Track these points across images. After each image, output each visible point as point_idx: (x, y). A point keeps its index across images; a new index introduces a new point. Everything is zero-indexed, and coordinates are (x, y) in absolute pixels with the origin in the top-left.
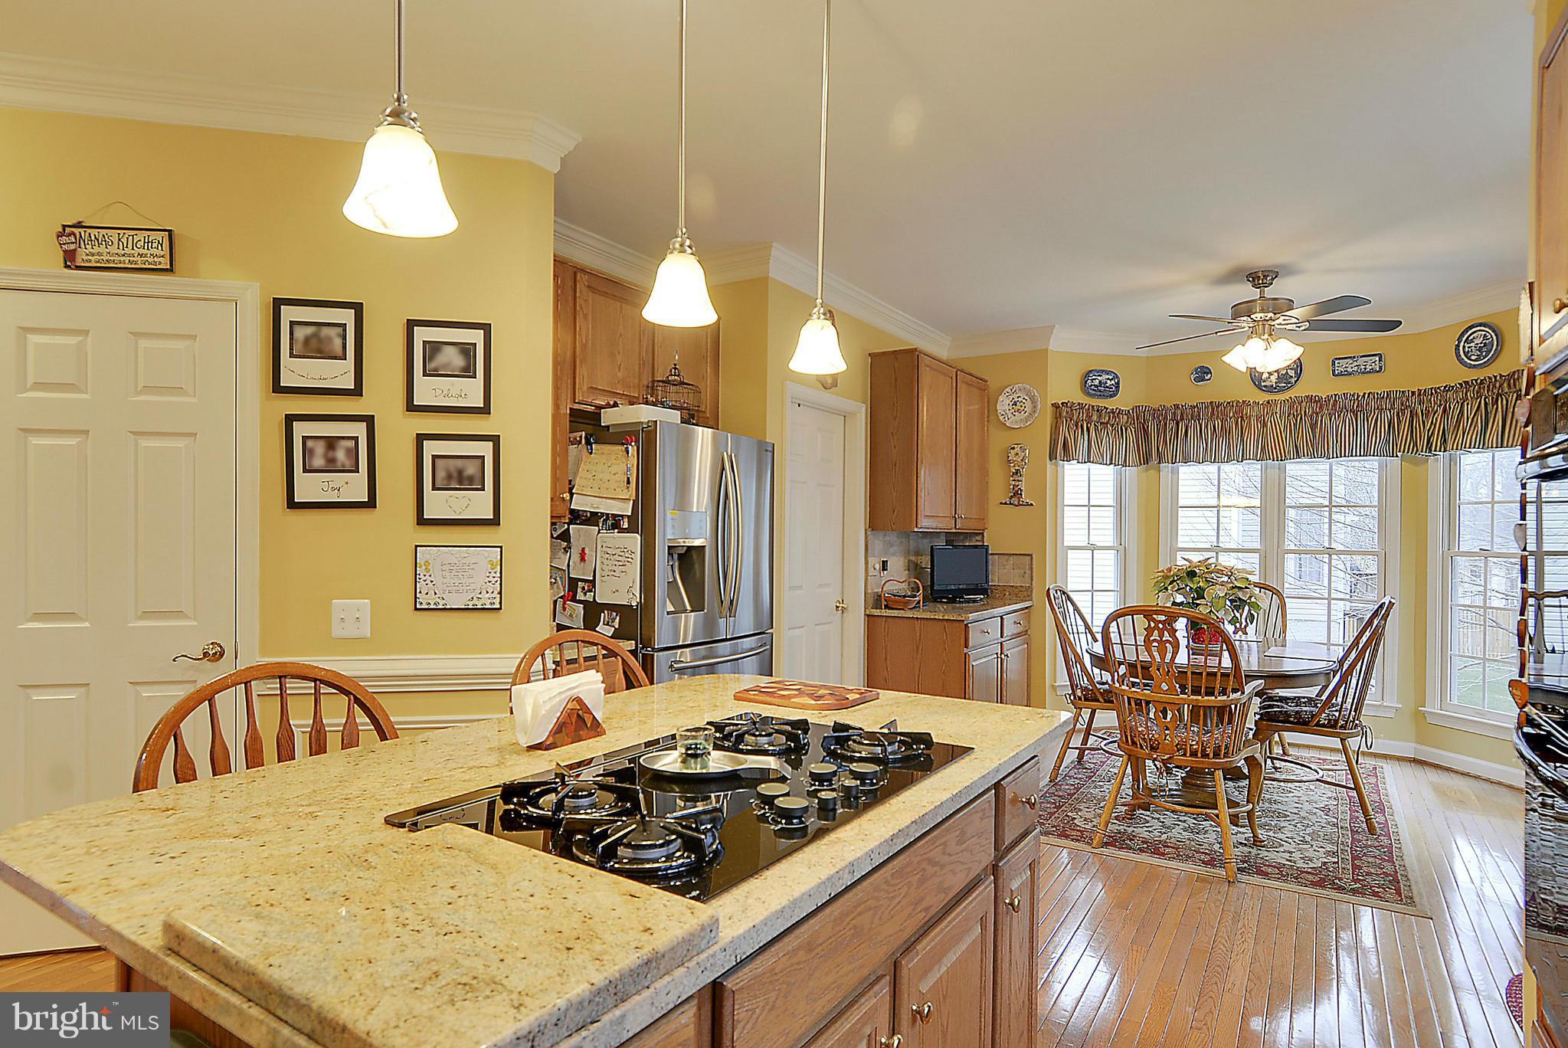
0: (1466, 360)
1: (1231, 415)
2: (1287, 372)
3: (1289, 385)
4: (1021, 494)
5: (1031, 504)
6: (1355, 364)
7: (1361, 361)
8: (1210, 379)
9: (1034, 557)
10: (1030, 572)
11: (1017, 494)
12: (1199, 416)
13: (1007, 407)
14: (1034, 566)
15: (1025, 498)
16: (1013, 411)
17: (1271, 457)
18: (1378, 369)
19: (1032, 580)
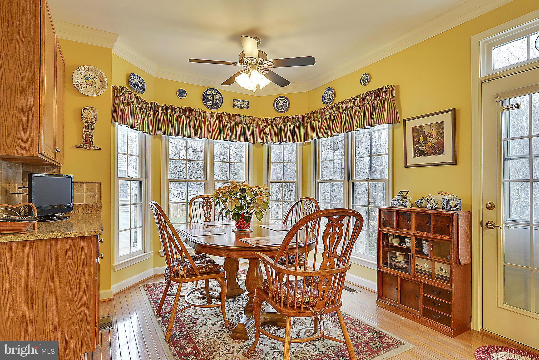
0: (277, 109)
1: (197, 115)
2: (217, 101)
3: (218, 107)
4: (92, 141)
5: (100, 149)
6: (240, 103)
7: (242, 103)
8: (185, 97)
9: (102, 184)
10: (98, 194)
11: (88, 141)
12: (183, 114)
13: (81, 80)
14: (102, 190)
15: (95, 144)
16: (86, 84)
17: (212, 138)
18: (247, 107)
19: (100, 199)
